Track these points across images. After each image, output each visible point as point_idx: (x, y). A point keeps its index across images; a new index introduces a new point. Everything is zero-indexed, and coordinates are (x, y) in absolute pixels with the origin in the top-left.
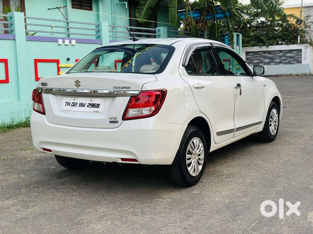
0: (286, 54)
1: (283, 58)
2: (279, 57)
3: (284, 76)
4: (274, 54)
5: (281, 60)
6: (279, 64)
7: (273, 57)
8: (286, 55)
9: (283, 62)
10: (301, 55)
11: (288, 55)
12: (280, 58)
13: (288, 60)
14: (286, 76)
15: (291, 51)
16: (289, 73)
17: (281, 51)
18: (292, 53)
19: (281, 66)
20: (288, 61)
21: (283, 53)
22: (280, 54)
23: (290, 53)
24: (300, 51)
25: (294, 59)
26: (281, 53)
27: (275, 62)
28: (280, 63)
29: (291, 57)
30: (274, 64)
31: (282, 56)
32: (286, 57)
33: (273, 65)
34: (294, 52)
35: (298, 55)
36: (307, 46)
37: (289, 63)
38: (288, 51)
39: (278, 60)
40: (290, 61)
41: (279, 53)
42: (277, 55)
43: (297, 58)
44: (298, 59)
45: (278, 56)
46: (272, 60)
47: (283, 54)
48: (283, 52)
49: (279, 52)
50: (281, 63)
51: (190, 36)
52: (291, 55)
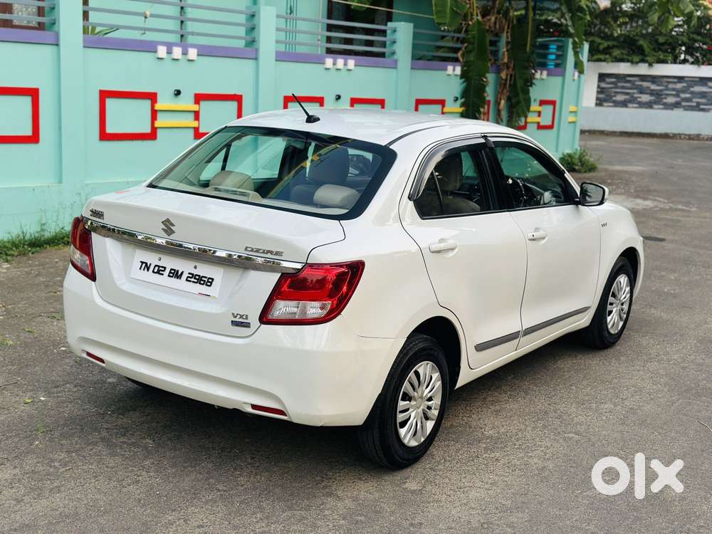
0: (693, 87)
1: (683, 96)
2: (674, 93)
3: (683, 137)
4: (666, 84)
5: (678, 99)
6: (672, 109)
7: (661, 90)
8: (692, 89)
9: (684, 104)
11: (697, 89)
12: (677, 95)
13: (694, 100)
14: (687, 137)
15: (703, 81)
16: (693, 132)
17: (681, 79)
18: (706, 85)
19: (678, 113)
20: (695, 104)
21: (685, 85)
22: (679, 86)
23: (702, 85)
25: (709, 100)
26: (681, 82)
27: (665, 104)
28: (676, 105)
29: (703, 95)
30: (662, 107)
31: (683, 92)
32: (692, 93)
33: (659, 109)
34: (711, 84)
37: (697, 108)
38: (697, 79)
39: (671, 100)
40: (698, 104)
41: (675, 83)
42: (671, 86)
45: (673, 90)
46: (657, 98)
47: (684, 87)
48: (687, 82)
49: (676, 80)
50: (678, 107)
51: (466, 45)
52: (704, 89)
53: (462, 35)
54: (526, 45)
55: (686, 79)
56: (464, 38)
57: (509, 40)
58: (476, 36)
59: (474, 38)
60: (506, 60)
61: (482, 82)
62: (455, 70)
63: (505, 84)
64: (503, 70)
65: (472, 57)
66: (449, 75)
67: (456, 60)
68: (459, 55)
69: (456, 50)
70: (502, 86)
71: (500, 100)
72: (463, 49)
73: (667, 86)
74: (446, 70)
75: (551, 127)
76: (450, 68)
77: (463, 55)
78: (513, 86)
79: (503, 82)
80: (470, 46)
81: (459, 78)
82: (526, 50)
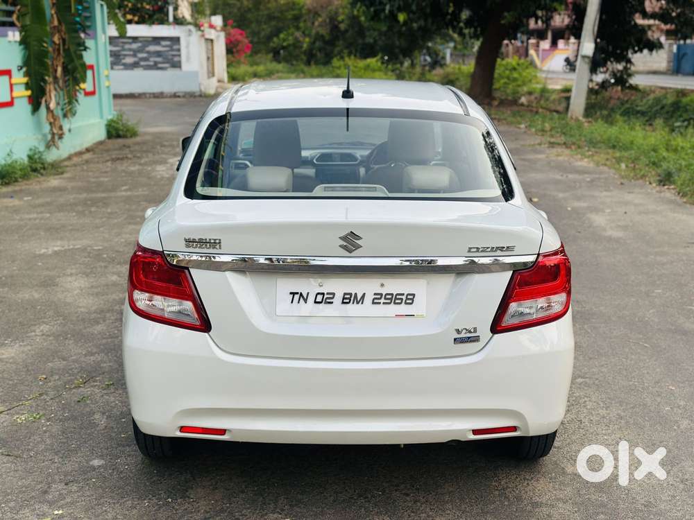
0: (147, 46)
1: (141, 55)
2: (131, 53)
3: (148, 95)
4: (121, 45)
5: (136, 59)
6: (132, 69)
7: (119, 51)
8: (148, 49)
9: (142, 63)
10: (179, 50)
11: (152, 48)
12: (135, 56)
13: (152, 59)
14: (152, 96)
15: (156, 40)
16: (156, 90)
17: (135, 39)
18: (159, 44)
19: (138, 72)
20: (152, 63)
21: (140, 44)
22: (135, 46)
23: (155, 45)
24: (176, 40)
25: (164, 58)
26: (135, 43)
27: (124, 64)
28: (135, 65)
29: (158, 54)
30: (122, 67)
31: (140, 50)
32: (148, 52)
33: (119, 69)
34: (164, 43)
35: (172, 50)
36: (190, 31)
37: (155, 67)
38: (150, 39)
39: (129, 60)
40: (156, 63)
41: (130, 43)
42: (127, 46)
43: (170, 57)
44: (172, 59)
45: (130, 50)
46: (116, 59)
47: (139, 47)
48: (141, 42)
49: (130, 41)
50: (137, 67)
51: (19, 7)
52: (158, 48)
54: (70, 7)
55: (141, 39)
57: (54, 1)
60: (56, 23)
61: (42, 48)
62: (14, 36)
63: (59, 50)
64: (55, 34)
65: (28, 21)
66: (10, 42)
67: (12, 24)
68: (14, 18)
69: (10, 14)
70: (56, 53)
71: (57, 66)
72: (17, 12)
73: (123, 47)
74: (6, 35)
75: (93, 93)
76: (10, 33)
77: (18, 18)
78: (67, 51)
79: (57, 47)
80: (23, 10)
81: (18, 44)
82: (71, 10)
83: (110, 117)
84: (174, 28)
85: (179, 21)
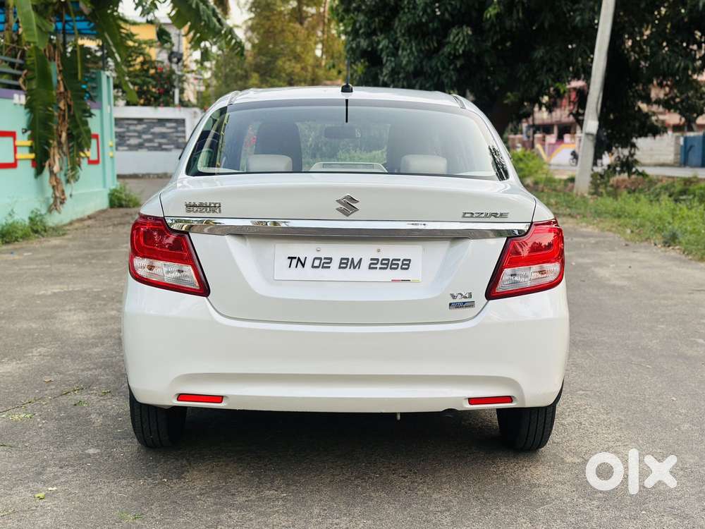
0: (153, 128)
1: (145, 137)
2: (136, 134)
3: (151, 176)
4: (126, 126)
5: (140, 141)
6: (137, 150)
7: (124, 132)
8: (152, 130)
9: (147, 144)
10: (183, 131)
11: (157, 130)
12: (139, 137)
13: (156, 141)
14: (156, 176)
15: (162, 122)
16: (160, 171)
17: (140, 121)
18: (164, 126)
19: (143, 153)
20: (156, 145)
21: (144, 126)
22: (140, 127)
23: (161, 126)
24: (181, 122)
25: (169, 140)
26: (140, 124)
27: (129, 146)
28: (139, 146)
29: (163, 135)
30: (126, 148)
31: (145, 132)
32: (153, 134)
33: (123, 150)
34: (168, 125)
35: (177, 132)
36: (195, 113)
37: (160, 148)
38: (155, 121)
39: (134, 141)
40: (160, 144)
41: (136, 125)
42: (132, 128)
43: (175, 139)
44: (177, 141)
45: (135, 131)
46: (120, 140)
47: (144, 128)
48: (145, 123)
49: (135, 122)
50: (141, 148)
51: (25, 71)
52: (163, 130)
53: (18, 61)
54: (77, 74)
55: (146, 121)
56: (20, 65)
57: (61, 68)
58: (35, 62)
59: (33, 64)
60: (62, 89)
61: (48, 112)
62: (20, 99)
63: (64, 116)
64: (61, 99)
65: (34, 85)
66: (15, 104)
67: (18, 88)
68: (20, 82)
69: (16, 77)
70: (61, 118)
71: (61, 132)
72: (23, 76)
73: (128, 128)
74: (12, 98)
75: (96, 162)
76: (16, 96)
77: (24, 82)
78: (72, 117)
79: (62, 113)
80: (30, 74)
81: (23, 107)
82: (77, 78)
83: (113, 187)
84: (180, 110)
85: (185, 104)
